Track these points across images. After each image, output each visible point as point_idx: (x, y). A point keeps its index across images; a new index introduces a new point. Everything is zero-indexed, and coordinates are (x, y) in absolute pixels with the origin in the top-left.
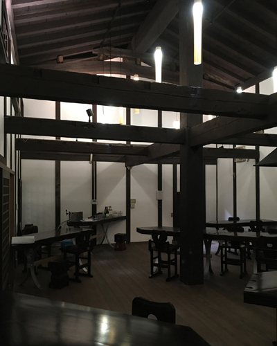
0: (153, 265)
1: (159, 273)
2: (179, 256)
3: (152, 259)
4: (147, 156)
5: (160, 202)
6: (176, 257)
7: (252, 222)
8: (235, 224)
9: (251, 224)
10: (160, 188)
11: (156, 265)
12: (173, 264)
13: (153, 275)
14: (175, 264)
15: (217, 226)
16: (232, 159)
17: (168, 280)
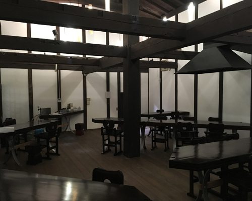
0: (104, 145)
1: (109, 150)
2: (123, 138)
3: (104, 141)
4: (99, 66)
5: (108, 100)
6: (121, 139)
7: (172, 113)
8: (161, 115)
9: (171, 114)
10: (108, 90)
11: (106, 145)
12: (118, 144)
13: (105, 152)
14: (120, 144)
15: (149, 116)
16: (159, 69)
17: (115, 155)
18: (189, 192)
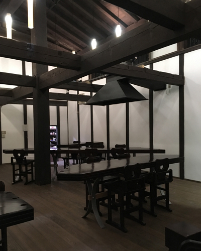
0: (14, 175)
1: (20, 180)
2: (34, 167)
3: (14, 170)
5: (26, 133)
6: (32, 168)
11: (17, 175)
12: (30, 173)
13: (15, 182)
14: (32, 173)
16: (77, 102)
17: (25, 184)
18: (85, 207)
